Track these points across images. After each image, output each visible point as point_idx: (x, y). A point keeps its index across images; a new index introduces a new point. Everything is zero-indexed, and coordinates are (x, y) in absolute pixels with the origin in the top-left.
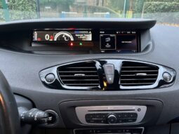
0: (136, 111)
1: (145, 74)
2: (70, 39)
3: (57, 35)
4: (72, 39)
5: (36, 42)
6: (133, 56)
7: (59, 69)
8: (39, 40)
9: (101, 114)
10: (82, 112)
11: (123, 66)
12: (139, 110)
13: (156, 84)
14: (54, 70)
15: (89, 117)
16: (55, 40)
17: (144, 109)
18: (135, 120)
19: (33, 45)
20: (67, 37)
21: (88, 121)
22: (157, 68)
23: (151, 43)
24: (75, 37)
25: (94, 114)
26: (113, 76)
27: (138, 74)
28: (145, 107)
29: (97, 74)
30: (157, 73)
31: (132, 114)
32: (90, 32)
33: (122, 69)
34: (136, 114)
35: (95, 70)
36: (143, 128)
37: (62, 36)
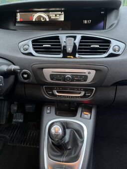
0: (87, 74)
1: (98, 46)
2: (45, 19)
3: (36, 16)
4: (47, 20)
5: (19, 22)
7: (33, 41)
10: (47, 72)
11: (81, 39)
12: (89, 73)
13: (106, 55)
15: (52, 76)
16: (34, 20)
18: (86, 80)
19: (17, 25)
20: (43, 18)
21: (52, 79)
22: (109, 42)
23: (116, 22)
24: (49, 17)
25: (56, 75)
26: (72, 47)
27: (92, 46)
28: (94, 71)
29: (60, 45)
30: (109, 46)
31: (84, 75)
32: (63, 13)
33: (80, 42)
34: (87, 76)
35: (59, 42)
36: (94, 89)
37: (40, 17)
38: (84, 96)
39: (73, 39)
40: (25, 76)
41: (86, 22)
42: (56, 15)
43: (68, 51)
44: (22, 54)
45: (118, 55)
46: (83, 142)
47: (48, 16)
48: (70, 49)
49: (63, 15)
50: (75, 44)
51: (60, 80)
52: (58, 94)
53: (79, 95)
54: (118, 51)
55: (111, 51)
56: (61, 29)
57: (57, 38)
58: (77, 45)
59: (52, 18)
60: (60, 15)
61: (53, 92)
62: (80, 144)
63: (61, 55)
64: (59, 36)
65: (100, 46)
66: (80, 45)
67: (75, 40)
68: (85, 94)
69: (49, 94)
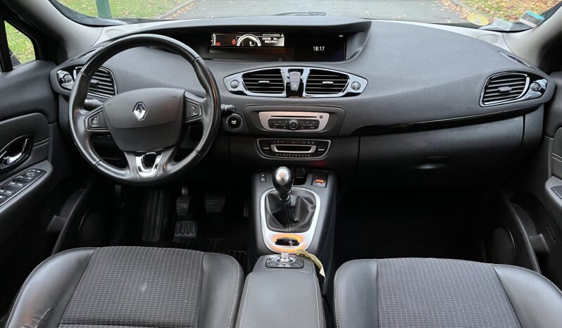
0: (318, 118)
1: (332, 83)
2: (257, 44)
3: (241, 39)
4: (259, 45)
5: (215, 48)
6: (326, 65)
7: (244, 76)
8: (219, 44)
9: (283, 120)
10: (265, 117)
11: (310, 74)
12: (321, 117)
13: (341, 94)
14: (239, 77)
15: (272, 123)
16: (238, 45)
17: (326, 116)
18: (317, 127)
19: (211, 52)
20: (253, 42)
21: (271, 126)
22: (346, 77)
23: (360, 49)
24: (262, 42)
25: (277, 120)
26: (298, 84)
27: (324, 83)
28: (328, 115)
29: (282, 81)
30: (346, 82)
31: (314, 120)
32: (282, 36)
33: (309, 77)
34: (318, 121)
35: (281, 77)
36: (330, 141)
37: (247, 40)
38: (316, 153)
39: (299, 73)
40: (234, 122)
41: (317, 49)
42: (272, 39)
43: (292, 89)
44: (229, 93)
45: (358, 94)
46: (314, 207)
47: (260, 39)
48: (295, 87)
49: (283, 39)
50: (301, 80)
51: (282, 127)
52: (277, 151)
53: (309, 152)
54: (358, 89)
55: (349, 89)
56: (281, 59)
57: (278, 71)
58: (305, 82)
59: (266, 42)
60: (278, 38)
61: (270, 148)
62: (310, 210)
63: (284, 94)
64: (280, 70)
65: (334, 82)
66: (308, 82)
67: (301, 75)
68: (317, 149)
69: (264, 150)
